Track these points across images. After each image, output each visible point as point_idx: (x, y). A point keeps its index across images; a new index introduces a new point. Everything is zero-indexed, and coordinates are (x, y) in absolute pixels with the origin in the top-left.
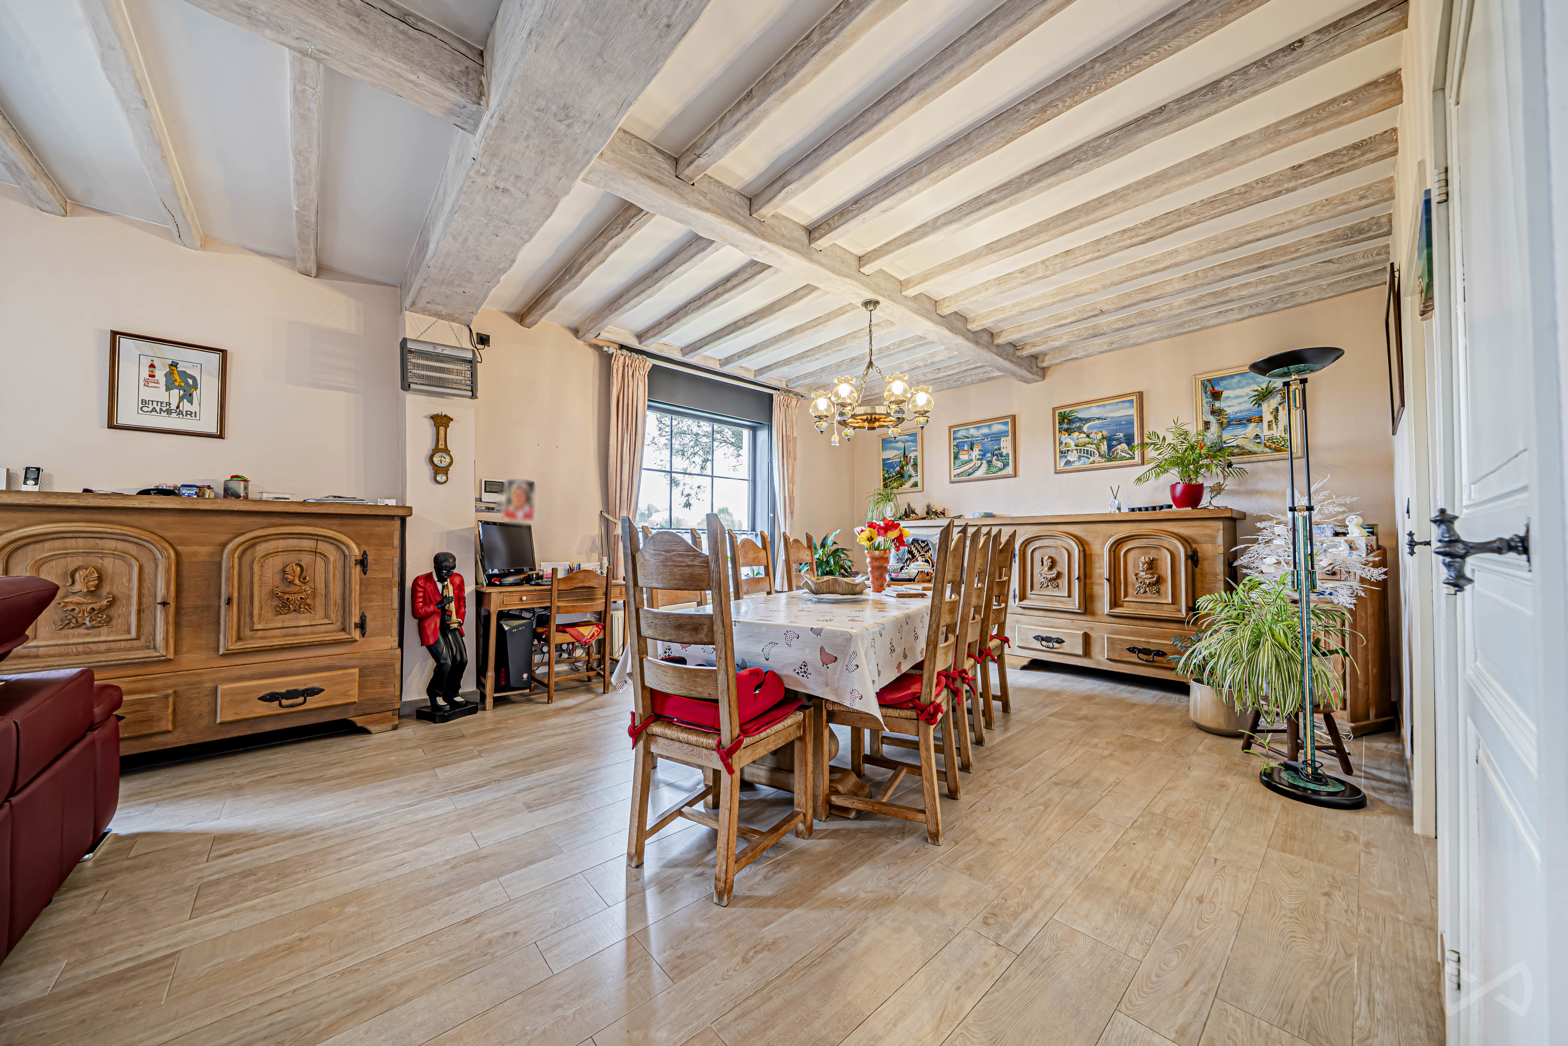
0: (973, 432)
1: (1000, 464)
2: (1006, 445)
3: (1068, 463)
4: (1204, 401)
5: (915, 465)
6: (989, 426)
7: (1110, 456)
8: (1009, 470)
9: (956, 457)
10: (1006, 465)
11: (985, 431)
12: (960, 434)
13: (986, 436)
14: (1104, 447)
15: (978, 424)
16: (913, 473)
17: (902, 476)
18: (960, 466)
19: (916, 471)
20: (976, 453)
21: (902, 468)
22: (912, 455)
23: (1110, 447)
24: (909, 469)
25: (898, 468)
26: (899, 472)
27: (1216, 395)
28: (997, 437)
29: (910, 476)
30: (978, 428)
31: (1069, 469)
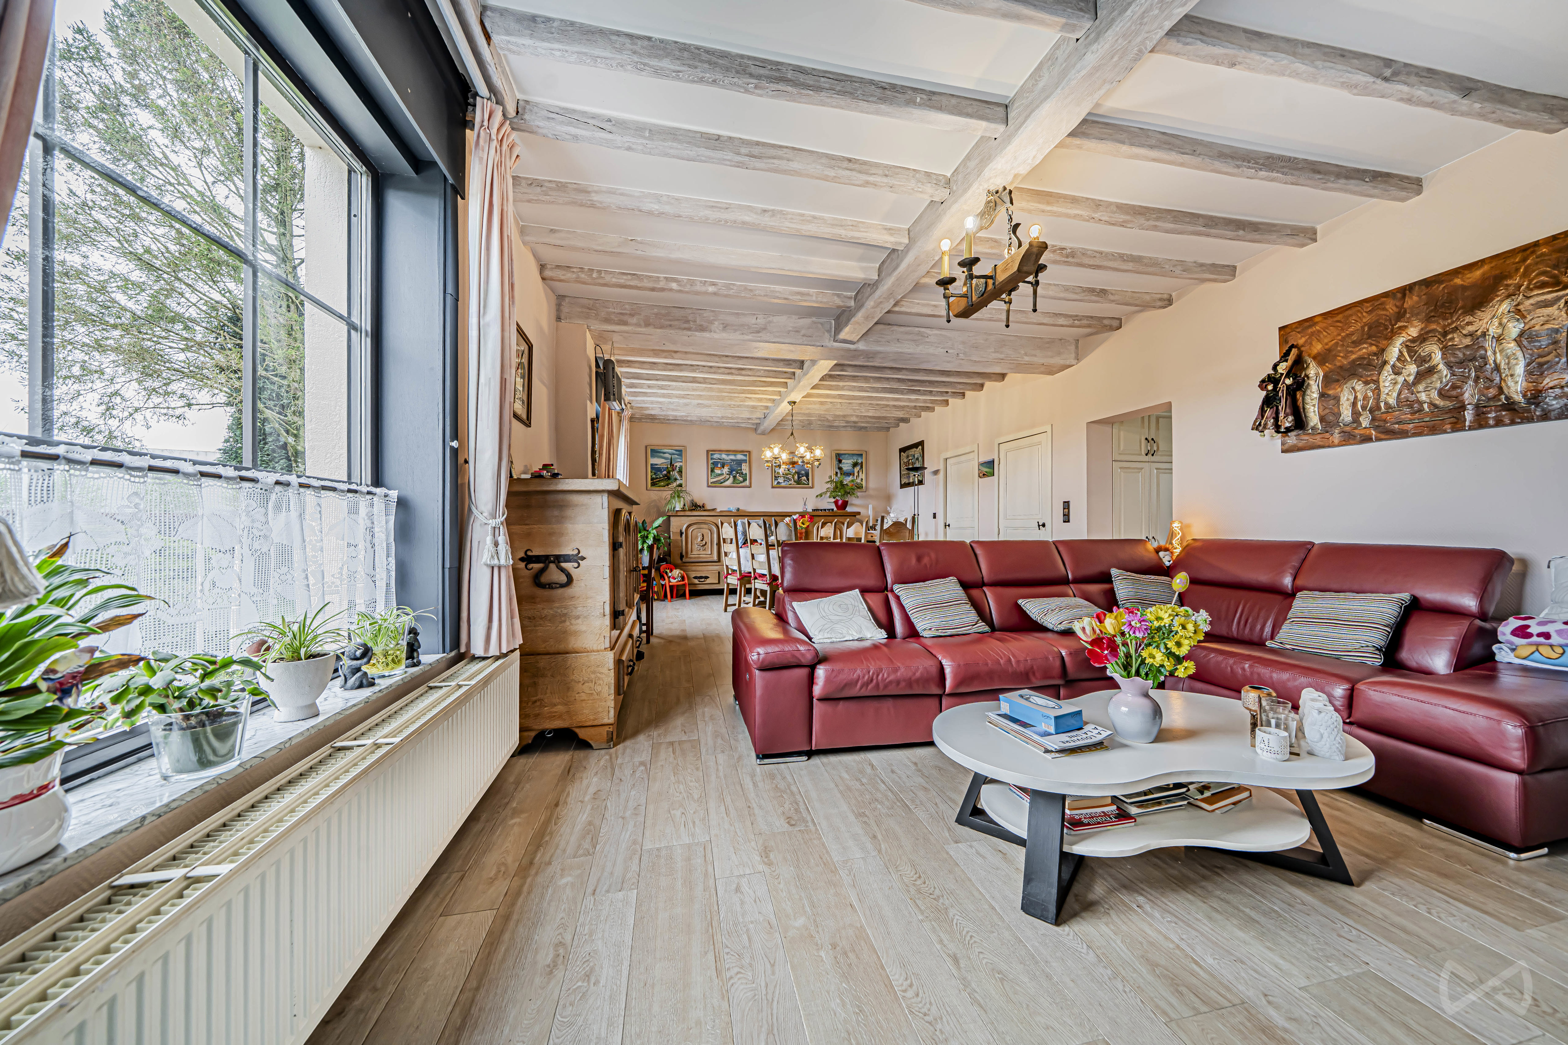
0: (724, 456)
1: (741, 479)
2: (745, 468)
3: (779, 483)
4: (835, 462)
5: (680, 472)
6: (735, 455)
7: (799, 482)
8: (747, 483)
9: (712, 471)
10: (745, 480)
11: (732, 457)
12: (715, 456)
13: (732, 460)
14: (796, 477)
15: (728, 452)
16: (678, 477)
17: (669, 478)
18: (715, 477)
19: (681, 476)
20: (726, 470)
21: (669, 472)
22: (678, 465)
23: (799, 477)
24: (675, 474)
25: (665, 472)
26: (666, 475)
27: (840, 461)
28: (740, 463)
29: (676, 479)
30: (728, 455)
31: (779, 486)
